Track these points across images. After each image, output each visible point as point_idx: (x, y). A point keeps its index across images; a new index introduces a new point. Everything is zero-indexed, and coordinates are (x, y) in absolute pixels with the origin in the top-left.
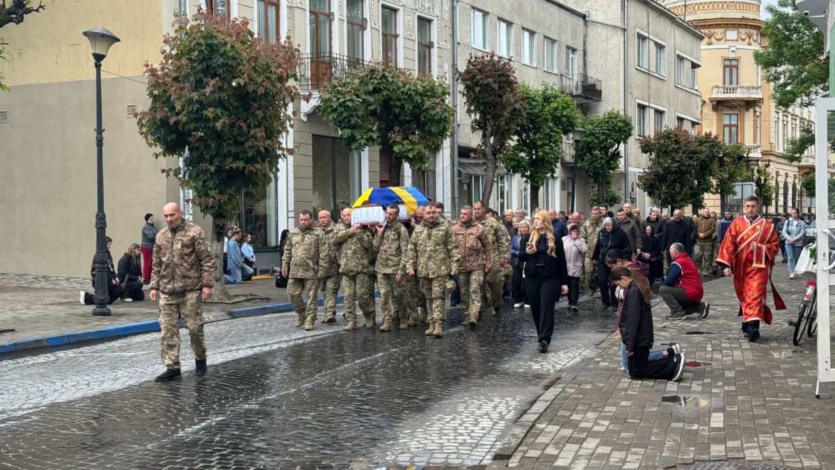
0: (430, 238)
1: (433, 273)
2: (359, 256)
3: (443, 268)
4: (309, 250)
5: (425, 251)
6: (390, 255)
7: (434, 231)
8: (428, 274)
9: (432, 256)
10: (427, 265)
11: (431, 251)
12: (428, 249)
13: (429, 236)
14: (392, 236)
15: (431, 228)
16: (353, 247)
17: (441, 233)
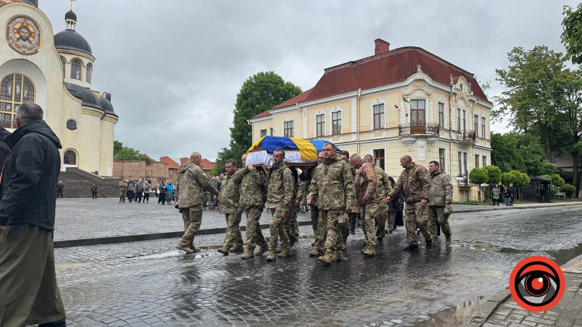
0: (326, 174)
1: (328, 206)
2: (252, 192)
3: (336, 202)
4: (230, 191)
5: (322, 185)
6: (274, 193)
7: (331, 167)
8: (324, 206)
9: (327, 190)
10: (323, 198)
11: (326, 185)
12: (324, 183)
13: (326, 171)
14: (276, 176)
15: (328, 164)
16: (246, 184)
17: (336, 169)
